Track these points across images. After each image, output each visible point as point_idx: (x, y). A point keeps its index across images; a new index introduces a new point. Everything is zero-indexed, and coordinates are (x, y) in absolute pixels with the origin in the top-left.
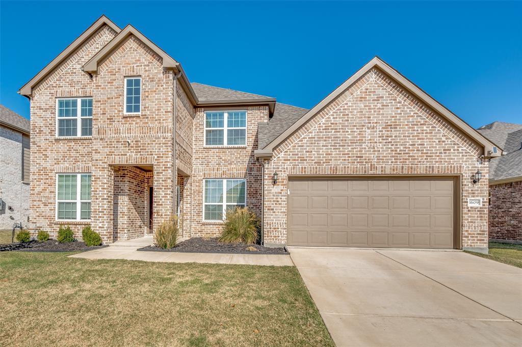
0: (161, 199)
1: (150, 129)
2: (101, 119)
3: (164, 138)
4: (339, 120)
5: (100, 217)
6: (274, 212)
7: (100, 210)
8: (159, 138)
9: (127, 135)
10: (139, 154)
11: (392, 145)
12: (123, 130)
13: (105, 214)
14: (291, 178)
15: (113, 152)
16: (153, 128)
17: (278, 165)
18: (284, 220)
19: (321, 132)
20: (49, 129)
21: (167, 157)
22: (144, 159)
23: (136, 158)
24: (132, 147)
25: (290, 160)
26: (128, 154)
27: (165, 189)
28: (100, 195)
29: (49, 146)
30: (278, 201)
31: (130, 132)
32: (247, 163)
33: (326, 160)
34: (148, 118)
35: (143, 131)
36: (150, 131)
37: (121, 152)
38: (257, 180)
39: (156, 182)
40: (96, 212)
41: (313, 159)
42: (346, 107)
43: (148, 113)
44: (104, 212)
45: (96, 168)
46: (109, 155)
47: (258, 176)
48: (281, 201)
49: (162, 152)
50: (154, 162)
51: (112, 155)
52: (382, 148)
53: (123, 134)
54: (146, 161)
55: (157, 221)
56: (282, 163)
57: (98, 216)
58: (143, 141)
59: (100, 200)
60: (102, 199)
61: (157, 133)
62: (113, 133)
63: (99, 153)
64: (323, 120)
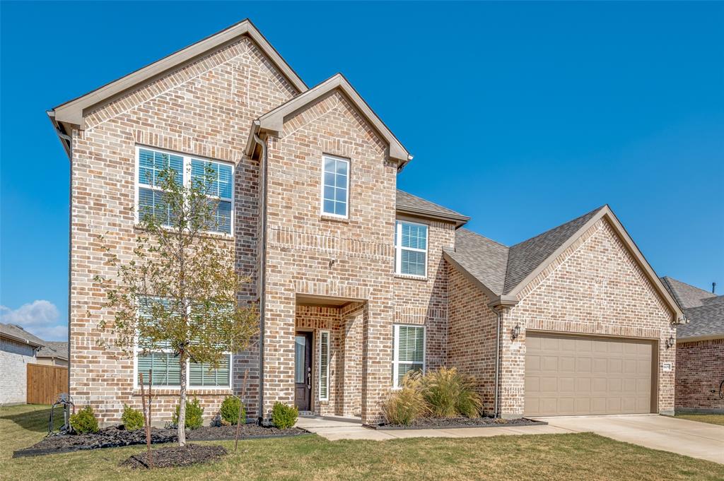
0: (378, 354)
1: (364, 245)
2: (284, 216)
3: (384, 263)
4: (573, 270)
5: (282, 381)
6: (512, 375)
7: (282, 369)
8: (375, 261)
9: (328, 249)
10: (346, 282)
11: (614, 303)
12: (321, 241)
13: (290, 377)
14: (530, 333)
15: (303, 274)
16: (368, 245)
17: (517, 316)
18: (521, 384)
19: (557, 280)
20: (121, 204)
21: (387, 291)
22: (354, 290)
23: (342, 289)
24: (335, 269)
25: (528, 311)
26: (329, 280)
27: (384, 339)
28: (282, 343)
29: (121, 239)
30: (516, 361)
31: (333, 245)
32: (428, 303)
33: (561, 314)
34: (360, 227)
35: (353, 247)
36: (364, 249)
37: (317, 276)
39: (372, 328)
40: (275, 372)
41: (550, 311)
42: (579, 255)
43: (361, 220)
44: (288, 372)
45: (275, 298)
46: (297, 278)
48: (520, 361)
49: (381, 282)
50: (369, 298)
51: (302, 278)
52: (607, 306)
53: (321, 246)
54: (357, 295)
55: (372, 386)
56: (522, 313)
57: (277, 379)
58: (353, 263)
59: (282, 352)
60: (284, 351)
61: (375, 253)
62: (304, 242)
63: (280, 272)
64: (560, 266)
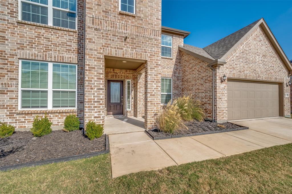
0: (153, 91)
1: (144, 30)
2: (96, 10)
3: (156, 41)
4: (247, 49)
5: (96, 107)
6: (222, 100)
7: (96, 100)
8: (151, 39)
9: (123, 31)
10: (135, 50)
11: (265, 66)
12: (119, 26)
13: (101, 104)
14: (230, 80)
15: (109, 44)
16: (147, 30)
17: (223, 71)
18: (226, 105)
19: (241, 54)
21: (158, 56)
22: (139, 55)
23: (132, 53)
24: (128, 43)
25: (228, 68)
26: (124, 49)
27: (156, 82)
28: (96, 85)
30: (223, 94)
31: (126, 29)
32: (173, 68)
33: (243, 70)
34: (142, 20)
35: (138, 31)
36: (144, 32)
37: (117, 46)
38: (178, 79)
39: (150, 76)
40: (91, 102)
41: (238, 69)
42: (249, 42)
43: (142, 16)
44: (100, 102)
45: (91, 57)
46: (105, 46)
47: (179, 77)
48: (225, 93)
49: (154, 51)
50: (148, 59)
51: (108, 47)
52: (262, 67)
53: (119, 29)
54: (141, 57)
55: (150, 108)
57: (93, 106)
58: (138, 39)
59: (96, 90)
60: (97, 89)
61: (150, 35)
62: (109, 26)
63: (94, 42)
64: (241, 47)
